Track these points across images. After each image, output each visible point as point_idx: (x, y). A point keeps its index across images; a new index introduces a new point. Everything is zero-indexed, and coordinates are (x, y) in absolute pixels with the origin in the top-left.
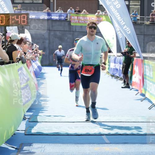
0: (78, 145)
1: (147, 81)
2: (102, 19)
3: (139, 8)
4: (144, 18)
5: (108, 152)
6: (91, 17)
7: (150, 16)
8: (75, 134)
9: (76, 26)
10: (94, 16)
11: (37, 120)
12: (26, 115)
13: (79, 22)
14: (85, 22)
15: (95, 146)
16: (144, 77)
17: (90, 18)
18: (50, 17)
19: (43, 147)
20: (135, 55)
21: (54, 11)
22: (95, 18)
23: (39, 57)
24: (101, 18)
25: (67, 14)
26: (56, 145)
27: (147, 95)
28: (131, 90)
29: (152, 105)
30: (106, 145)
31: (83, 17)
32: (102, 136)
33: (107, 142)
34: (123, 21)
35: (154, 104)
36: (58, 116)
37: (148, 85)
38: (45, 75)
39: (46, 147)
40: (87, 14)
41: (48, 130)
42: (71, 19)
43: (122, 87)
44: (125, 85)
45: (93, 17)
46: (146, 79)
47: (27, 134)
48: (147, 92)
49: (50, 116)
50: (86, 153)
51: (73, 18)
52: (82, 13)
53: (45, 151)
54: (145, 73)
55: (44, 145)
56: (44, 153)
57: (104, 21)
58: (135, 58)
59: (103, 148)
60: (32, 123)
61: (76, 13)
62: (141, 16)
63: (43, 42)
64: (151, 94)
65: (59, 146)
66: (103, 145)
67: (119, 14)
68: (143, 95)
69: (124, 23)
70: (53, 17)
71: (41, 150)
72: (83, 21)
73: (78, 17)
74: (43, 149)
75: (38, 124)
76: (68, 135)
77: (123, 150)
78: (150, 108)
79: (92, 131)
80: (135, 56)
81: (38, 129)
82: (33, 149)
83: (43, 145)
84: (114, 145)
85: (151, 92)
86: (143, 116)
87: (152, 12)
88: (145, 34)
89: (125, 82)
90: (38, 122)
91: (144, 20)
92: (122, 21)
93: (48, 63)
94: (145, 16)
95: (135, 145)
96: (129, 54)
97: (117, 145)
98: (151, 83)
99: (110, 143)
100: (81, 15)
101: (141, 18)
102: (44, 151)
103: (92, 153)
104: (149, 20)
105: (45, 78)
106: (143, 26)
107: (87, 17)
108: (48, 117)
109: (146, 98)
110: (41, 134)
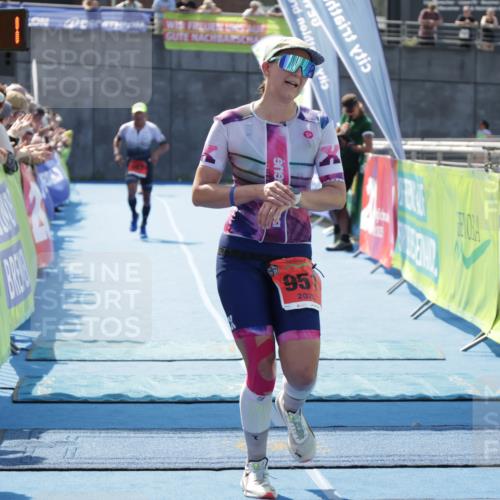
0: (185, 434)
1: (408, 228)
2: (265, 29)
4: (398, 26)
5: (281, 457)
6: (230, 22)
7: (420, 21)
8: (173, 398)
9: (180, 53)
10: (240, 20)
11: (53, 355)
12: (17, 338)
13: (190, 38)
14: (209, 38)
16: (399, 213)
17: (227, 25)
18: (98, 21)
19: (71, 439)
20: (370, 145)
21: (109, 4)
22: (240, 26)
23: (60, 153)
24: (263, 26)
26: (114, 435)
27: (408, 274)
28: (356, 256)
29: (422, 304)
30: (274, 434)
31: (205, 22)
33: (277, 425)
34: (349, 31)
35: (429, 302)
36: (121, 342)
37: (410, 242)
38: (80, 208)
39: (82, 442)
40: (218, 14)
41: (87, 386)
42: (164, 30)
43: (329, 249)
44: (338, 243)
45: (235, 23)
46: (404, 220)
47: (20, 398)
48: (407, 263)
49: (95, 341)
50: (210, 458)
51: (170, 25)
52: (200, 11)
53: (77, 455)
54: (401, 204)
55: (76, 435)
56: (74, 461)
57: (271, 34)
58: (370, 155)
60: (35, 366)
62: (389, 18)
64: (420, 269)
65: (124, 437)
67: (339, 8)
68: (396, 273)
69: (354, 37)
70: (105, 24)
71: (64, 450)
72: (204, 34)
73: (186, 22)
74: (71, 448)
75: (57, 367)
76: (152, 401)
77: (329, 450)
78: (416, 316)
79: (232, 388)
80: (369, 148)
81: (55, 382)
82: (40, 447)
83: (73, 435)
85: (419, 263)
86: (394, 342)
87: (426, 7)
88: (403, 77)
89: (337, 231)
90: (55, 360)
91: (398, 32)
92: (349, 29)
93: (89, 171)
94: (404, 20)
95: (366, 433)
96: (348, 141)
98: (419, 236)
100: (198, 18)
101: (389, 25)
102: (74, 454)
103: (229, 458)
104: (416, 33)
105: (79, 221)
106: (395, 54)
107: (215, 22)
108: (89, 344)
109: (405, 281)
110: (65, 399)
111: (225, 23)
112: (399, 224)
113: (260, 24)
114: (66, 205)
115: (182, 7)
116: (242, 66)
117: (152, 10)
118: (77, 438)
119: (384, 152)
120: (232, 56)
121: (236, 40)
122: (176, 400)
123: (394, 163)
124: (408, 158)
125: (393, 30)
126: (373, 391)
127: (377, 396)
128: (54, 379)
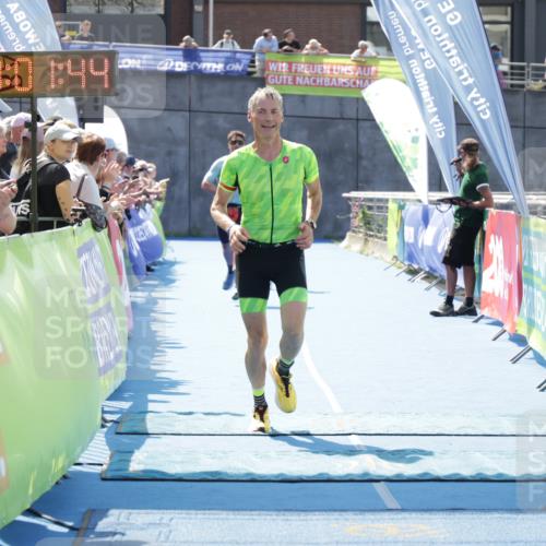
0: (289, 516)
1: (535, 291)
2: (376, 72)
3: (506, 32)
4: (522, 68)
6: (337, 64)
8: (277, 476)
10: (348, 61)
11: (146, 428)
12: (106, 409)
13: (294, 79)
14: (315, 81)
15: (347, 520)
16: (524, 274)
17: (334, 68)
18: (194, 63)
19: (164, 521)
21: (207, 45)
22: (350, 68)
24: (373, 69)
25: (253, 55)
26: (212, 517)
27: (534, 341)
28: (476, 321)
30: (386, 515)
31: (311, 64)
32: (375, 484)
33: (390, 507)
34: (465, 74)
36: (219, 414)
37: (537, 306)
38: (176, 267)
39: (177, 524)
40: (325, 55)
41: (182, 462)
42: (267, 72)
45: (344, 65)
46: (531, 283)
47: (109, 475)
48: (535, 331)
49: (190, 413)
51: (272, 67)
52: (305, 52)
53: (171, 538)
54: (526, 264)
55: (170, 517)
56: (168, 545)
57: (383, 77)
58: (492, 211)
59: (376, 525)
60: (125, 439)
61: (286, 51)
62: (512, 60)
63: (169, 153)
65: (222, 519)
66: (379, 516)
68: (520, 340)
70: (202, 66)
71: (157, 533)
72: (309, 78)
73: (290, 64)
74: (165, 530)
75: (149, 441)
76: (253, 480)
77: (448, 535)
80: (489, 203)
81: (147, 458)
82: (130, 529)
83: (165, 516)
84: (414, 515)
88: (527, 125)
90: (148, 434)
91: (523, 75)
92: (465, 71)
93: (185, 226)
94: (529, 62)
95: (488, 516)
97: (426, 515)
99: (403, 510)
100: (303, 60)
101: (512, 68)
102: (168, 537)
103: (338, 543)
105: (173, 281)
106: (519, 98)
107: (322, 64)
108: (185, 417)
109: (531, 349)
110: (158, 476)
111: (332, 64)
112: (524, 286)
113: (371, 66)
114: (160, 263)
115: (285, 47)
116: (351, 112)
117: (253, 51)
118: (172, 519)
119: (507, 207)
120: (341, 100)
121: (344, 83)
122: (280, 478)
123: (518, 218)
124: (534, 213)
125: (518, 72)
126: (495, 470)
127: (501, 475)
128: (145, 454)
